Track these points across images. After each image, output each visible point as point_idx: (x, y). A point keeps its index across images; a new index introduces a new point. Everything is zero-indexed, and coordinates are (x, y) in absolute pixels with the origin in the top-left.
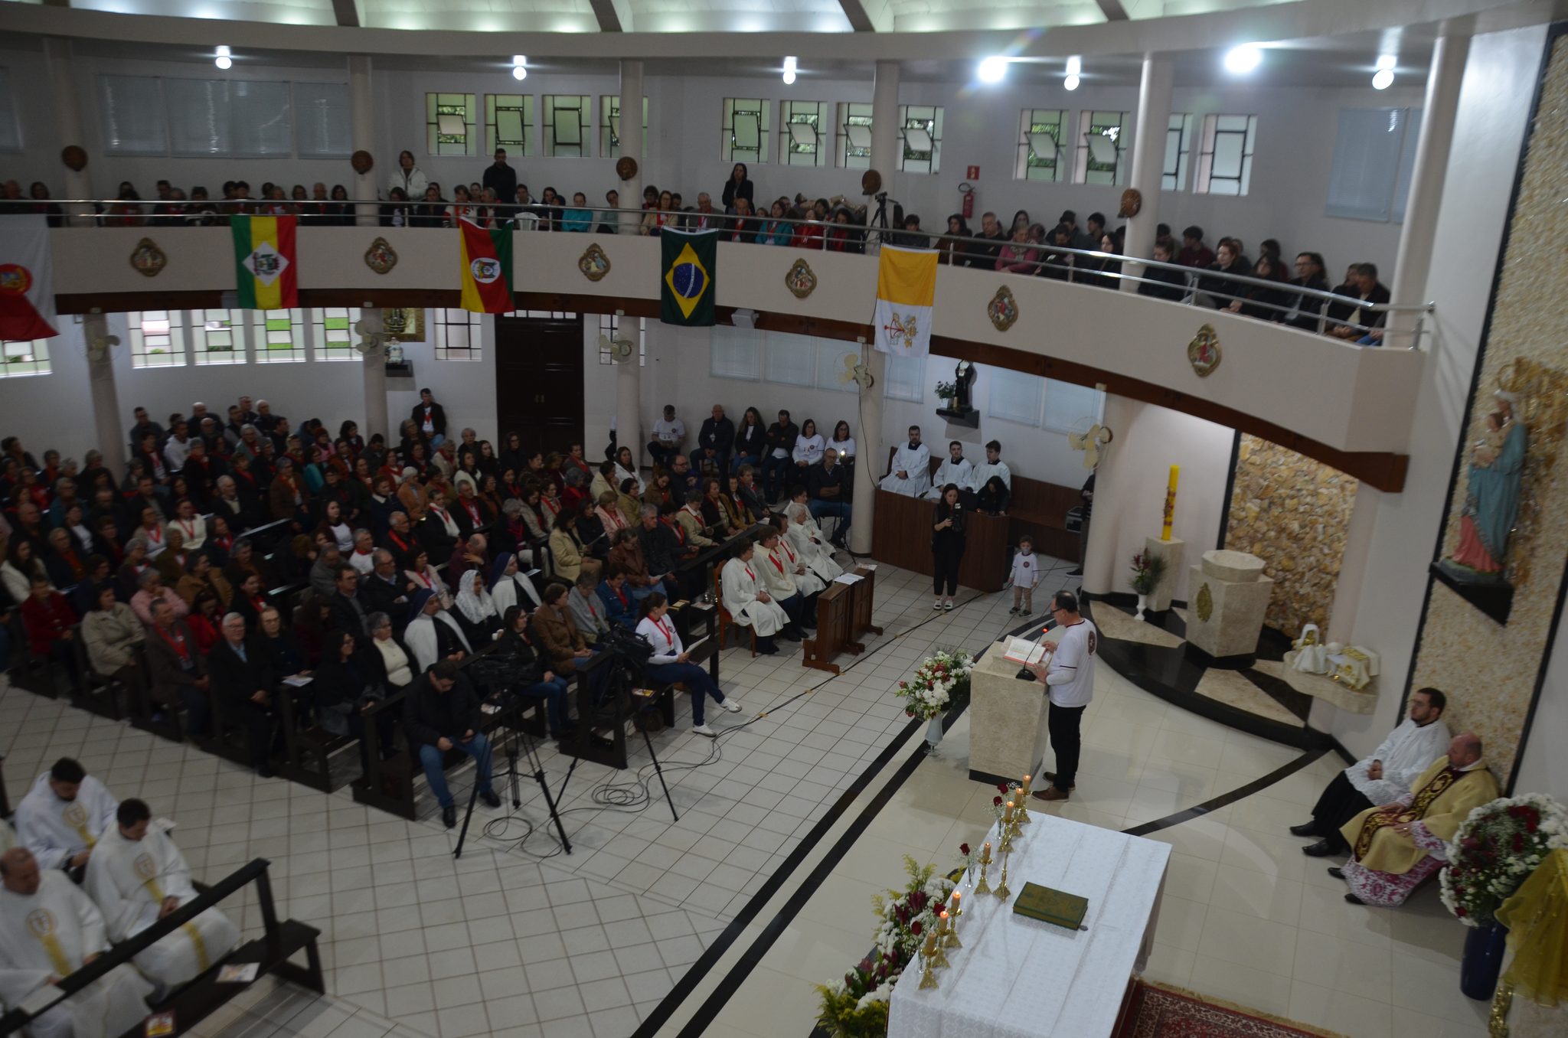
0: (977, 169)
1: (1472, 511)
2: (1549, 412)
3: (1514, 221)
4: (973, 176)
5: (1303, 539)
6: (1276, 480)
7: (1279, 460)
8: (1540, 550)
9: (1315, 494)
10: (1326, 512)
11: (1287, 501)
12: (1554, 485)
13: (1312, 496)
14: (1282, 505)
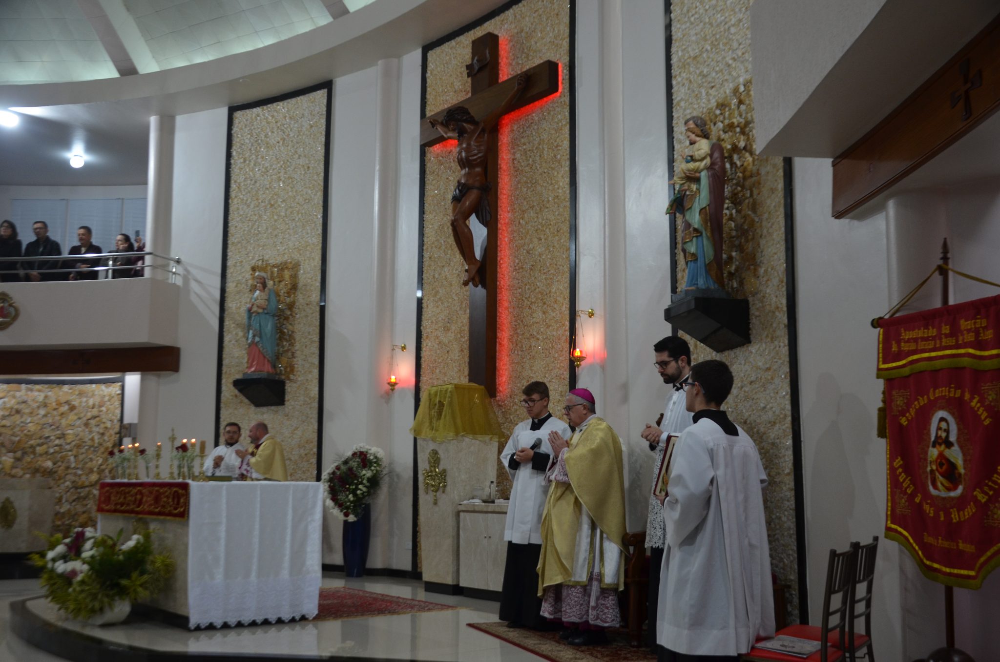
1: (257, 339)
2: (283, 283)
3: (230, 201)
5: (56, 472)
6: (26, 435)
7: (26, 420)
8: (298, 352)
9: (63, 436)
10: (75, 446)
11: (38, 449)
12: (298, 316)
13: (59, 438)
14: (34, 453)
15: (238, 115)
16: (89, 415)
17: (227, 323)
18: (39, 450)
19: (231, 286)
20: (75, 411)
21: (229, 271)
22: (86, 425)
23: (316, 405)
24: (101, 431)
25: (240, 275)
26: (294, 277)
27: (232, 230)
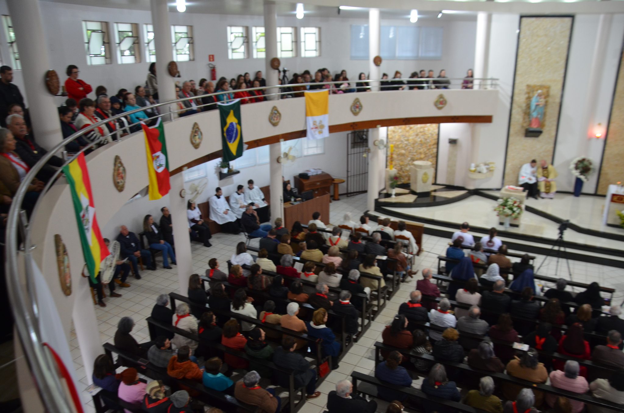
0: (213, 56)
4: (211, 60)
9: (408, 140)
10: (412, 143)
15: (524, 20)
16: (418, 131)
17: (514, 106)
18: (400, 146)
19: (516, 91)
20: (412, 130)
21: (516, 85)
22: (417, 135)
23: (553, 139)
24: (426, 138)
25: (521, 87)
26: (548, 92)
27: (518, 68)
